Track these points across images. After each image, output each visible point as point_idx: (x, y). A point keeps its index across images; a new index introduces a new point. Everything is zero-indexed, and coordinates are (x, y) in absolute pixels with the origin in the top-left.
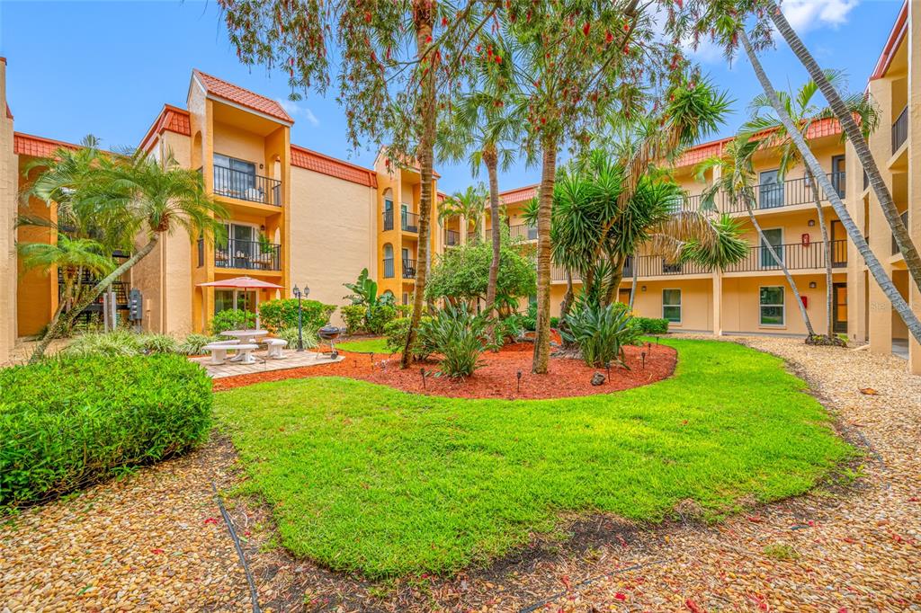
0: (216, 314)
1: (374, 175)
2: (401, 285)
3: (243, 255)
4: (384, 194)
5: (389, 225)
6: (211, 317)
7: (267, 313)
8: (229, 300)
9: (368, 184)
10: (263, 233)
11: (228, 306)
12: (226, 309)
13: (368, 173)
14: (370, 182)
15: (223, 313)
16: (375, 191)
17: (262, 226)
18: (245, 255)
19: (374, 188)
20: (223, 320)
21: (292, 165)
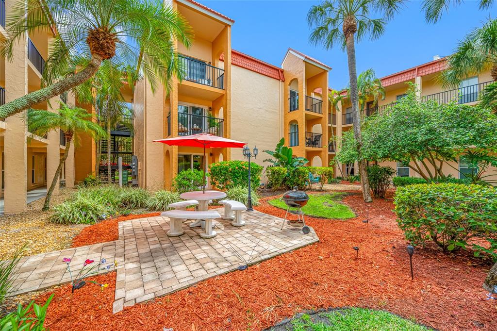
0: (178, 173)
1: (282, 72)
2: (304, 152)
3: (198, 127)
4: (290, 85)
5: (293, 107)
6: (175, 175)
7: (215, 173)
8: (188, 163)
9: (278, 78)
10: (211, 112)
11: (187, 167)
12: (186, 169)
13: (278, 70)
14: (280, 77)
15: (184, 173)
16: (283, 83)
17: (210, 108)
18: (200, 127)
19: (282, 81)
20: (184, 178)
21: (232, 64)
